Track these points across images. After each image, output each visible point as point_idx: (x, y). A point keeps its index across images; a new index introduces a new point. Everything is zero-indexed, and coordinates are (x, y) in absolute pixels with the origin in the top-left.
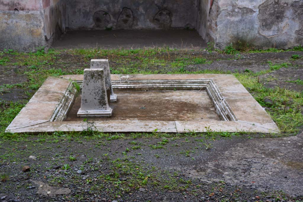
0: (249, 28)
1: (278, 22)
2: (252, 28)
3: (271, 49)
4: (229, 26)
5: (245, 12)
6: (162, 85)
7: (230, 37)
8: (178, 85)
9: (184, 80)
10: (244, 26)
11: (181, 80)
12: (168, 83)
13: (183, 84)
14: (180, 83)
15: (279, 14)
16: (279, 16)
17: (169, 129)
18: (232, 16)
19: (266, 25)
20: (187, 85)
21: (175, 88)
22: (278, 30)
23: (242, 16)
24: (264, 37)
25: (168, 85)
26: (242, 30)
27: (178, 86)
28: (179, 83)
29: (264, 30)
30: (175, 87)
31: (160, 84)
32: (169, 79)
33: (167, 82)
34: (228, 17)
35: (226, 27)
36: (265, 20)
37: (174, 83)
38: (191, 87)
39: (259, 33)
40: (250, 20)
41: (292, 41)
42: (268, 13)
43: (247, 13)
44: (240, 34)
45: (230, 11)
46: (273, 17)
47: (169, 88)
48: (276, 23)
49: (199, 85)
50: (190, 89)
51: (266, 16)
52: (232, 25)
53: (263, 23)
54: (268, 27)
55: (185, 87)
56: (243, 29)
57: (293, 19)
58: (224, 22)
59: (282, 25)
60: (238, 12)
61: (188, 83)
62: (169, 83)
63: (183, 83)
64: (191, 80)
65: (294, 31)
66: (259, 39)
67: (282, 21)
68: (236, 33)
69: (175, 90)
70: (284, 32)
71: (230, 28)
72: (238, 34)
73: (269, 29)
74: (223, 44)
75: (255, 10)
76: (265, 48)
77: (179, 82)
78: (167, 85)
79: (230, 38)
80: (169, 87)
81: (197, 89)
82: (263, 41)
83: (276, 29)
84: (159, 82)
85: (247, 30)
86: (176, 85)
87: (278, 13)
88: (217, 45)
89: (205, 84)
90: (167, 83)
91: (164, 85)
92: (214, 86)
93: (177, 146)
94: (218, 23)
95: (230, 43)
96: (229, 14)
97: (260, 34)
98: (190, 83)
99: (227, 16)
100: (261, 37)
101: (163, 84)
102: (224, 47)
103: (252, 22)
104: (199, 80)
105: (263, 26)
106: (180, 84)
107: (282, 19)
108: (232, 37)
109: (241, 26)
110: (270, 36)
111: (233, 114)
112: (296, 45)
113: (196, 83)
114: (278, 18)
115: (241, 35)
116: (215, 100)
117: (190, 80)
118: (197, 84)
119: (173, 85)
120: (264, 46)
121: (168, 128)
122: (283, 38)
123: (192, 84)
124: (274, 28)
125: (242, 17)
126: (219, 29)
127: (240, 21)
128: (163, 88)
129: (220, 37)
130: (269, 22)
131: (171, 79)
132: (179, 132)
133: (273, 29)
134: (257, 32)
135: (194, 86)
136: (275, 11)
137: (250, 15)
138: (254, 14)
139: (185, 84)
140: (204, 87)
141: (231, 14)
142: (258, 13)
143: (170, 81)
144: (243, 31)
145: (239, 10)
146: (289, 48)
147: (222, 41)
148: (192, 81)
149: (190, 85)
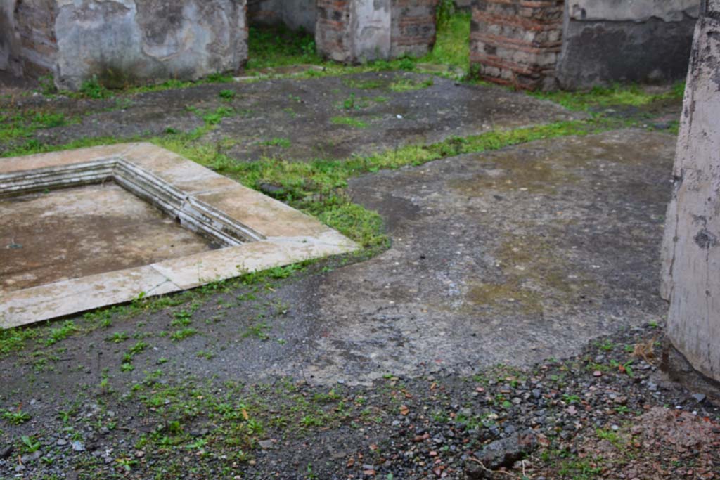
0: (123, 43)
1: (174, 29)
2: (128, 44)
3: (170, 81)
4: (82, 41)
5: (110, 9)
6: (12, 184)
7: (89, 63)
8: (51, 179)
9: (61, 166)
10: (112, 38)
11: (54, 167)
12: (26, 180)
13: (62, 177)
14: (55, 175)
15: (174, 14)
16: (173, 18)
17: (158, 286)
18: (85, 18)
19: (155, 36)
20: (71, 176)
21: (46, 186)
22: (177, 45)
23: (104, 17)
24: (154, 59)
25: (27, 184)
26: (109, 47)
27: (51, 183)
28: (52, 176)
29: (150, 46)
30: (46, 184)
31: (9, 182)
32: (25, 168)
33: (24, 176)
34: (78, 22)
35: (77, 42)
36: (149, 25)
37: (40, 177)
38: (81, 181)
39: (142, 52)
40: (122, 25)
41: (204, 64)
42: (153, 11)
43: (114, 12)
44: (107, 55)
45: (78, 9)
46: (165, 19)
47: (33, 188)
48: (171, 31)
49: (96, 172)
50: (81, 185)
51: (152, 18)
52: (89, 38)
53: (147, 32)
54: (157, 39)
55: (68, 181)
56: (110, 45)
57: (199, 22)
58: (70, 33)
59: (182, 34)
60: (96, 10)
61: (72, 173)
62: (28, 177)
63: (61, 173)
64: (77, 164)
65: (204, 46)
66: (145, 64)
67: (180, 27)
68: (97, 54)
69: (47, 192)
70: (187, 48)
71: (85, 44)
72: (102, 56)
73: (161, 42)
74: (75, 79)
75: (128, 6)
76: (159, 81)
77: (52, 172)
78: (25, 182)
79: (87, 66)
80: (31, 186)
81: (94, 183)
82: (152, 67)
83: (173, 42)
84: (5, 179)
85: (119, 47)
86: (46, 182)
87: (171, 11)
88: (63, 80)
89: (109, 170)
90: (23, 178)
91: (19, 183)
92: (141, 172)
93: (216, 321)
94: (58, 35)
95: (91, 77)
96: (79, 16)
97: (145, 55)
98: (77, 171)
99: (74, 19)
100: (149, 59)
101: (14, 181)
102: (79, 85)
103: (126, 30)
104: (93, 162)
105: (148, 37)
106: (55, 178)
107: (180, 23)
108: (92, 63)
109: (106, 39)
110: (163, 57)
111: (245, 227)
112: (212, 71)
113: (89, 170)
114: (172, 20)
115: (109, 58)
116: (165, 202)
117: (73, 164)
118: (91, 173)
119: (39, 180)
120: (156, 77)
121: (154, 285)
122: (187, 60)
123: (81, 174)
124: (169, 39)
125: (106, 20)
126: (61, 48)
127: (104, 29)
128: (18, 190)
129: (67, 64)
130: (157, 29)
131: (31, 168)
132: (184, 288)
133: (167, 42)
134: (138, 50)
135: (87, 176)
136: (165, 8)
137: (121, 17)
138: (128, 14)
139: (66, 176)
140: (108, 177)
141: (83, 14)
142: (135, 11)
143: (29, 173)
144: (111, 49)
145: (96, 5)
146: (201, 78)
147: (71, 73)
148: (80, 166)
149: (77, 175)
